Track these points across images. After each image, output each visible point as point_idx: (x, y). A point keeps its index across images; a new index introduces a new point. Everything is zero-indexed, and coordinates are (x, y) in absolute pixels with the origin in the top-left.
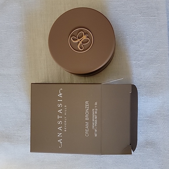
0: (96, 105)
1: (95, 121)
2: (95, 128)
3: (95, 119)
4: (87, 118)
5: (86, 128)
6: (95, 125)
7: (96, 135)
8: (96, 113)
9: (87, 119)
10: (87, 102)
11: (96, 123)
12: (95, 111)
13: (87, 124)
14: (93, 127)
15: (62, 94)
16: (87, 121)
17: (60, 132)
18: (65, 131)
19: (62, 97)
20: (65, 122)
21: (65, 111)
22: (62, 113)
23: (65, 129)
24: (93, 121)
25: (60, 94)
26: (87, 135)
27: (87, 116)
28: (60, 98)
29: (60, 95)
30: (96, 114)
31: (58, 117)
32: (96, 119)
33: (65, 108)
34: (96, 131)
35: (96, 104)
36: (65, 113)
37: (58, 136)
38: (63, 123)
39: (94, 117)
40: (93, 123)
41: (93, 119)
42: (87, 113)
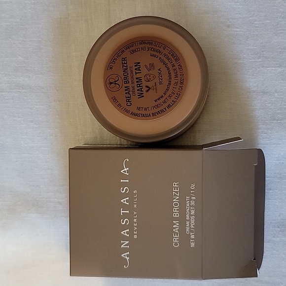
0: (193, 190)
2: (191, 231)
3: (190, 215)
4: (176, 212)
5: (175, 233)
6: (190, 225)
7: (193, 245)
8: (193, 203)
9: (176, 215)
10: (175, 185)
11: (193, 222)
12: (190, 200)
13: (176, 225)
14: (187, 230)
15: (128, 169)
16: (176, 219)
17: (125, 239)
18: (135, 237)
19: (128, 174)
20: (135, 220)
21: (135, 201)
22: (128, 204)
23: (135, 234)
24: (188, 219)
25: (126, 169)
26: (176, 244)
27: (175, 210)
28: (125, 177)
29: (125, 172)
30: (193, 206)
31: (122, 212)
32: (192, 215)
33: (135, 194)
34: (193, 237)
35: (193, 187)
36: (135, 204)
37: (122, 246)
38: (132, 222)
39: (190, 211)
40: (188, 223)
41: (187, 216)
42: (176, 204)
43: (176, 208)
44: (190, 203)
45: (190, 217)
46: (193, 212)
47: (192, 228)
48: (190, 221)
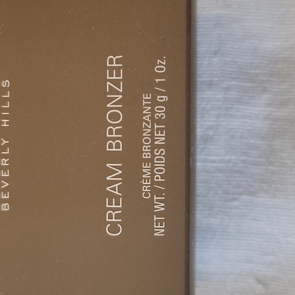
0: (160, 76)
1: (153, 156)
2: (154, 192)
3: (153, 147)
4: (114, 139)
5: (111, 196)
6: (153, 175)
7: (159, 231)
8: (161, 113)
9: (114, 145)
10: (113, 61)
11: (160, 165)
13: (115, 174)
14: (145, 189)
16: (114, 157)
18: (5, 207)
20: (4, 162)
21: (6, 110)
23: (5, 201)
24: (146, 155)
26: (114, 228)
27: (113, 130)
30: (160, 121)
32: (159, 147)
33: (4, 91)
34: (160, 207)
35: (161, 66)
36: (5, 117)
39: (152, 136)
40: (146, 168)
41: (146, 148)
42: (114, 117)
43: (114, 126)
44: (153, 112)
45: (152, 153)
46: (160, 139)
47: (159, 183)
48: (153, 164)
